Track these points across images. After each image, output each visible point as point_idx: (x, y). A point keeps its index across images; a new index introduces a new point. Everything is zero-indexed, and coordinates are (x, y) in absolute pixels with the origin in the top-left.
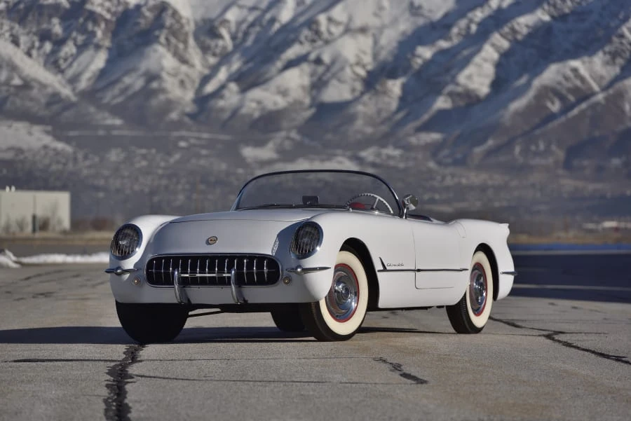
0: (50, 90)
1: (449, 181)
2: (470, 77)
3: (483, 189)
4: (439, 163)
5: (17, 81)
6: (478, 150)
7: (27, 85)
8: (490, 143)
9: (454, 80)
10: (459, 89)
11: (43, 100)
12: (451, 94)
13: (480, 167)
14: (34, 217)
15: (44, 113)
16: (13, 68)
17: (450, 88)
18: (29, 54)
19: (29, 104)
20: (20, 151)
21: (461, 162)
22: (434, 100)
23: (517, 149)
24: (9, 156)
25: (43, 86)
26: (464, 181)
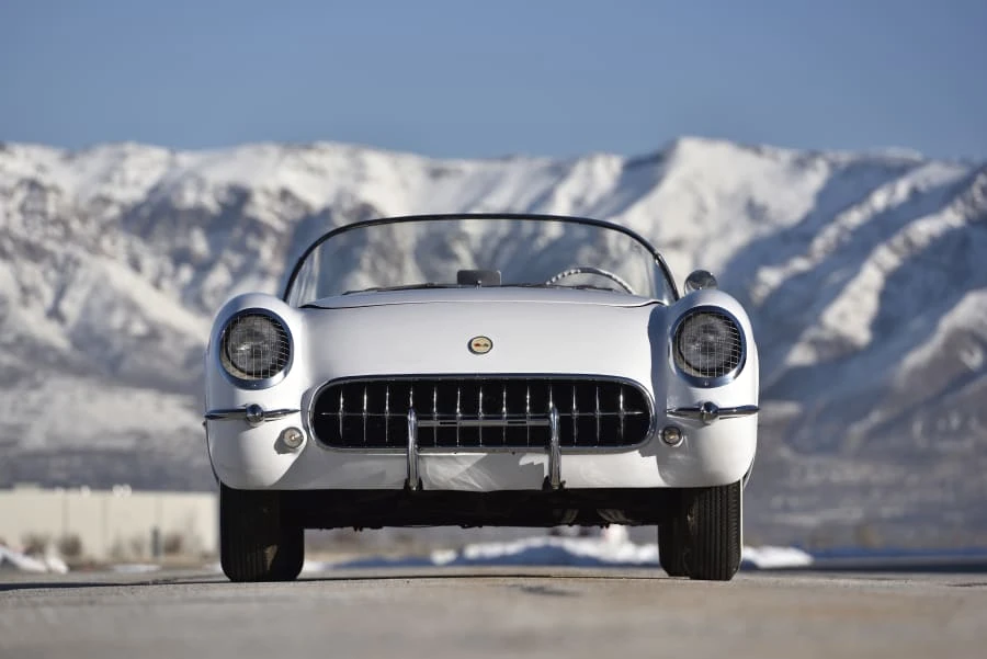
0: (190, 343)
1: (813, 478)
2: (843, 316)
3: (864, 489)
4: (797, 449)
5: (138, 328)
6: (857, 430)
7: (154, 334)
8: (876, 417)
9: (818, 321)
10: (826, 335)
11: (180, 357)
12: (816, 344)
13: (860, 456)
14: (156, 534)
15: (182, 377)
16: (133, 307)
17: (812, 333)
18: (157, 285)
19: (158, 364)
20: (143, 436)
21: (832, 448)
22: (788, 351)
23: (917, 427)
24: (127, 444)
25: (179, 335)
26: (835, 477)
